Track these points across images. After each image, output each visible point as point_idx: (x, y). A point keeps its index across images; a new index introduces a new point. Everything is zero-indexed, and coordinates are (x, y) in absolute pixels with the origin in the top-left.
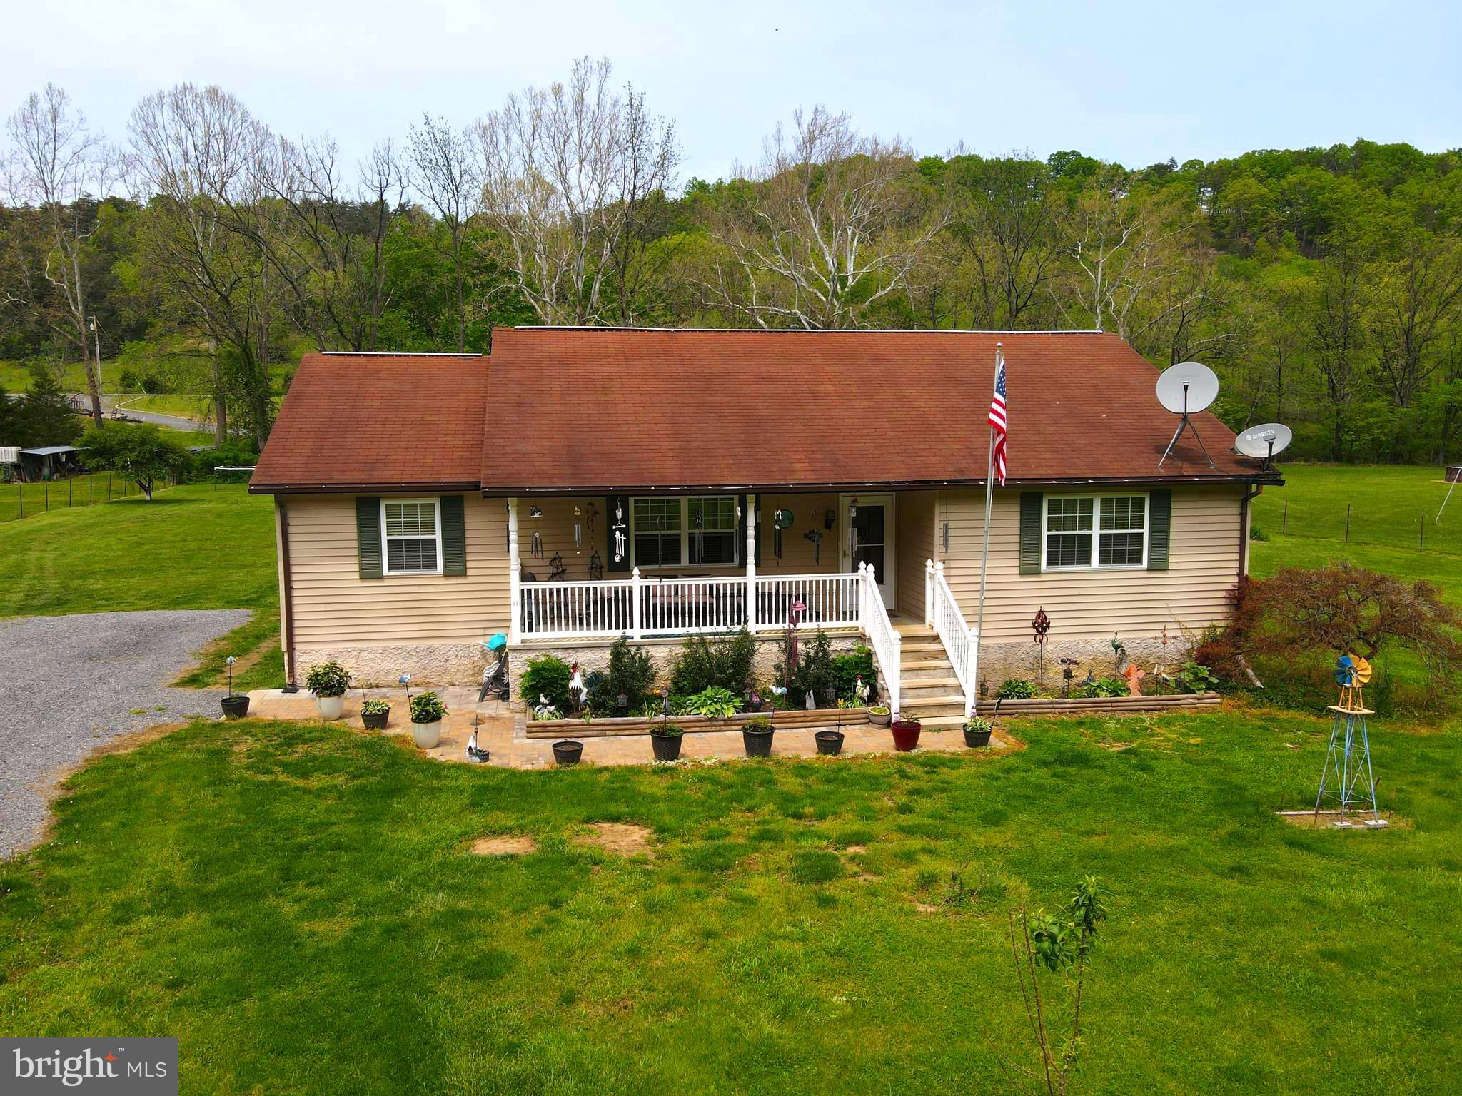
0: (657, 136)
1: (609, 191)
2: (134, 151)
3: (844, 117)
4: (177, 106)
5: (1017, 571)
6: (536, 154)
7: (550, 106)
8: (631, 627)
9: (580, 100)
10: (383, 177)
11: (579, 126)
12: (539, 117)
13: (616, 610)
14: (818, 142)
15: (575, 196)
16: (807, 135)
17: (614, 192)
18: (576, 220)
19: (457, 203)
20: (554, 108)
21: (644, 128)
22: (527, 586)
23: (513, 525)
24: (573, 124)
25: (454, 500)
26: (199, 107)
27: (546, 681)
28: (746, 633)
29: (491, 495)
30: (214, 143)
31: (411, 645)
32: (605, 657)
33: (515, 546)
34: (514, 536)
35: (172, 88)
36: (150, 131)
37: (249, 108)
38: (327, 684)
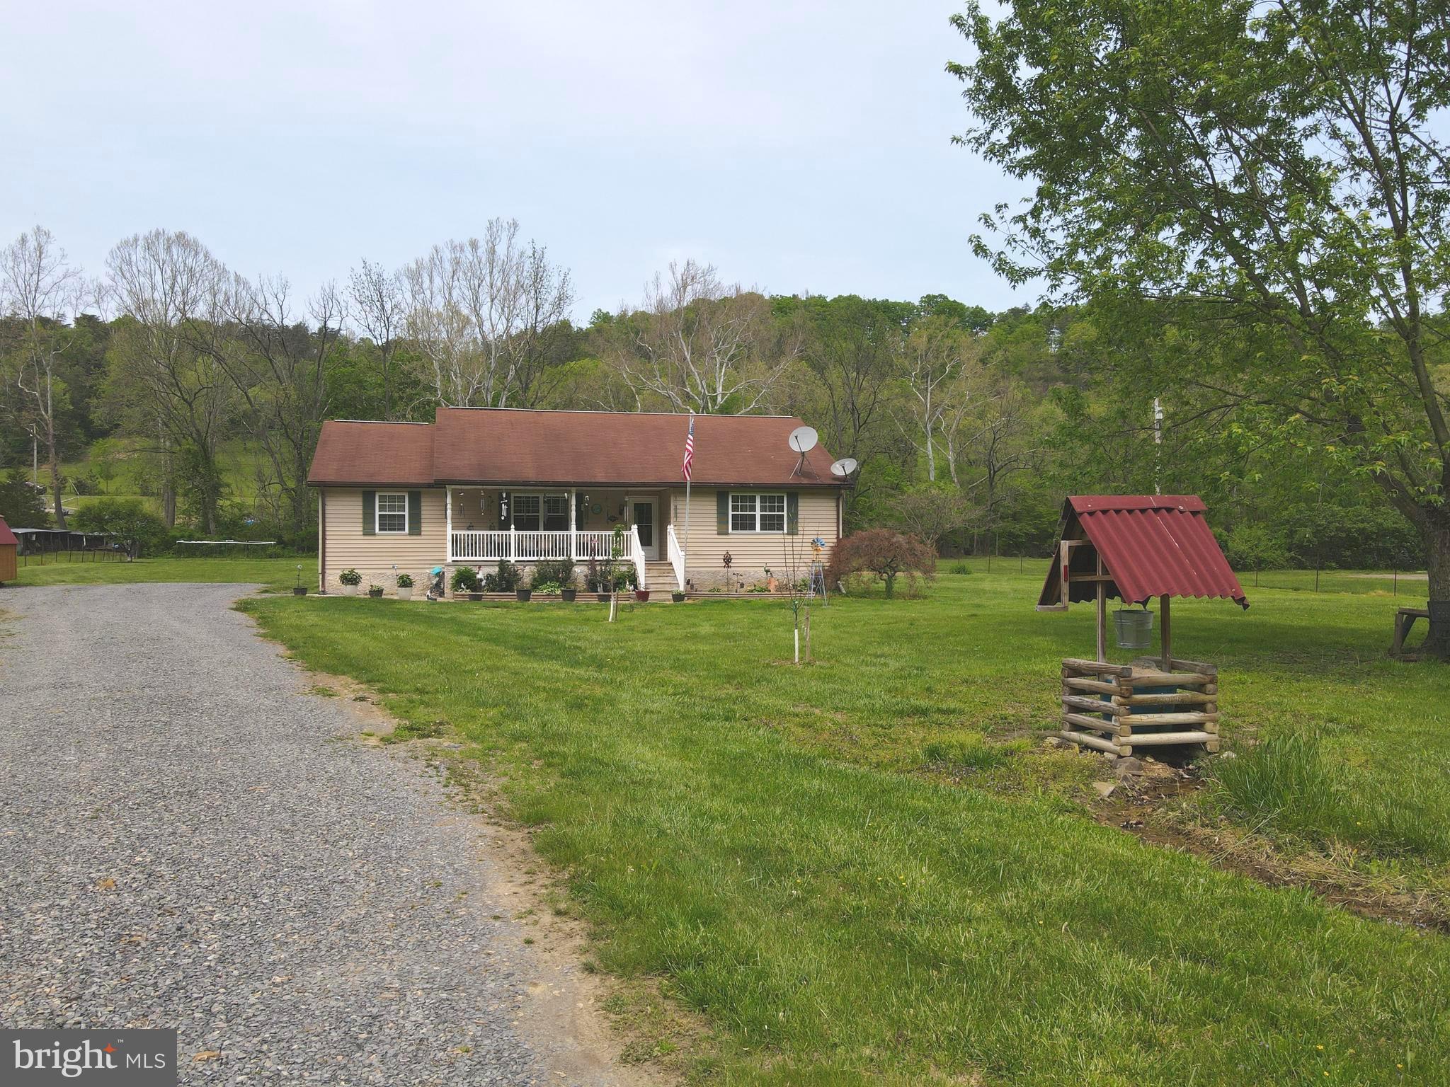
0: (555, 281)
1: (515, 324)
2: (111, 283)
3: (711, 269)
4: (149, 246)
5: (716, 532)
6: (455, 293)
7: (468, 256)
8: (510, 556)
9: (492, 251)
10: (327, 310)
11: (491, 273)
12: (458, 263)
13: (502, 546)
14: (689, 288)
15: (487, 326)
16: (680, 282)
17: (519, 325)
18: (487, 346)
19: (388, 331)
20: (471, 258)
21: (545, 274)
22: (455, 532)
23: (449, 500)
24: (486, 271)
25: (416, 493)
26: (169, 249)
27: (465, 579)
28: (570, 560)
29: (438, 487)
30: (179, 279)
31: (389, 572)
32: (494, 570)
33: (449, 512)
34: (449, 506)
35: (147, 234)
36: (125, 268)
37: (209, 248)
38: (350, 579)
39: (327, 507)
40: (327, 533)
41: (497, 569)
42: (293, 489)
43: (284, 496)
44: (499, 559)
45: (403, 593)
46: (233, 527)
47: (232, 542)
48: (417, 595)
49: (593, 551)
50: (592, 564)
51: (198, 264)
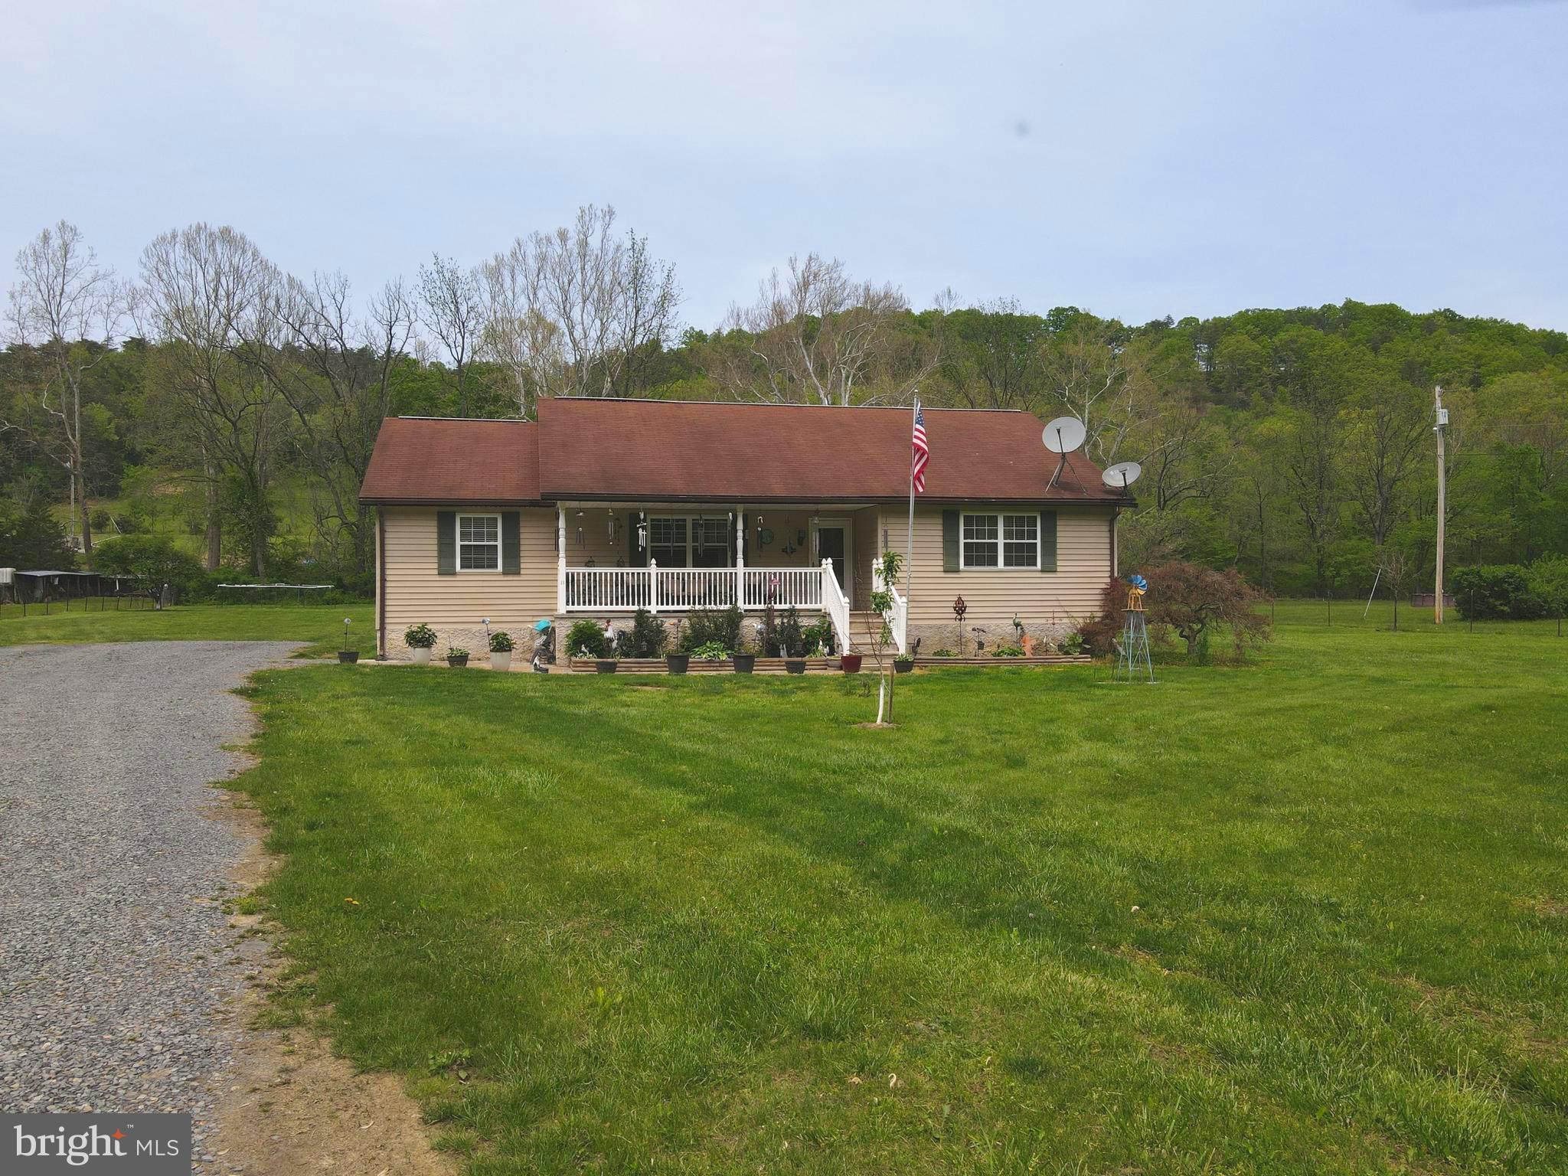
0: (658, 278)
1: (611, 328)
2: (146, 285)
3: (836, 264)
4: (190, 243)
5: (942, 569)
6: (540, 294)
7: (556, 249)
8: (649, 604)
9: (584, 244)
10: (393, 312)
11: (583, 268)
12: (544, 258)
13: (640, 592)
14: (812, 286)
15: (579, 331)
16: (801, 280)
19: (463, 338)
20: (559, 251)
21: (646, 271)
22: (571, 570)
23: (562, 523)
24: (577, 266)
25: (512, 514)
26: (212, 246)
27: (586, 638)
28: (735, 608)
29: (544, 505)
30: (223, 280)
31: (475, 628)
32: (629, 625)
33: (562, 541)
34: (562, 532)
35: (186, 228)
36: (162, 268)
37: (260, 247)
38: (421, 638)
39: (387, 535)
40: (388, 572)
41: (632, 624)
42: (354, 524)
43: (344, 532)
44: (636, 608)
45: (497, 661)
46: (285, 569)
47: (283, 585)
48: (517, 663)
49: (772, 597)
50: (769, 614)
51: (244, 263)
